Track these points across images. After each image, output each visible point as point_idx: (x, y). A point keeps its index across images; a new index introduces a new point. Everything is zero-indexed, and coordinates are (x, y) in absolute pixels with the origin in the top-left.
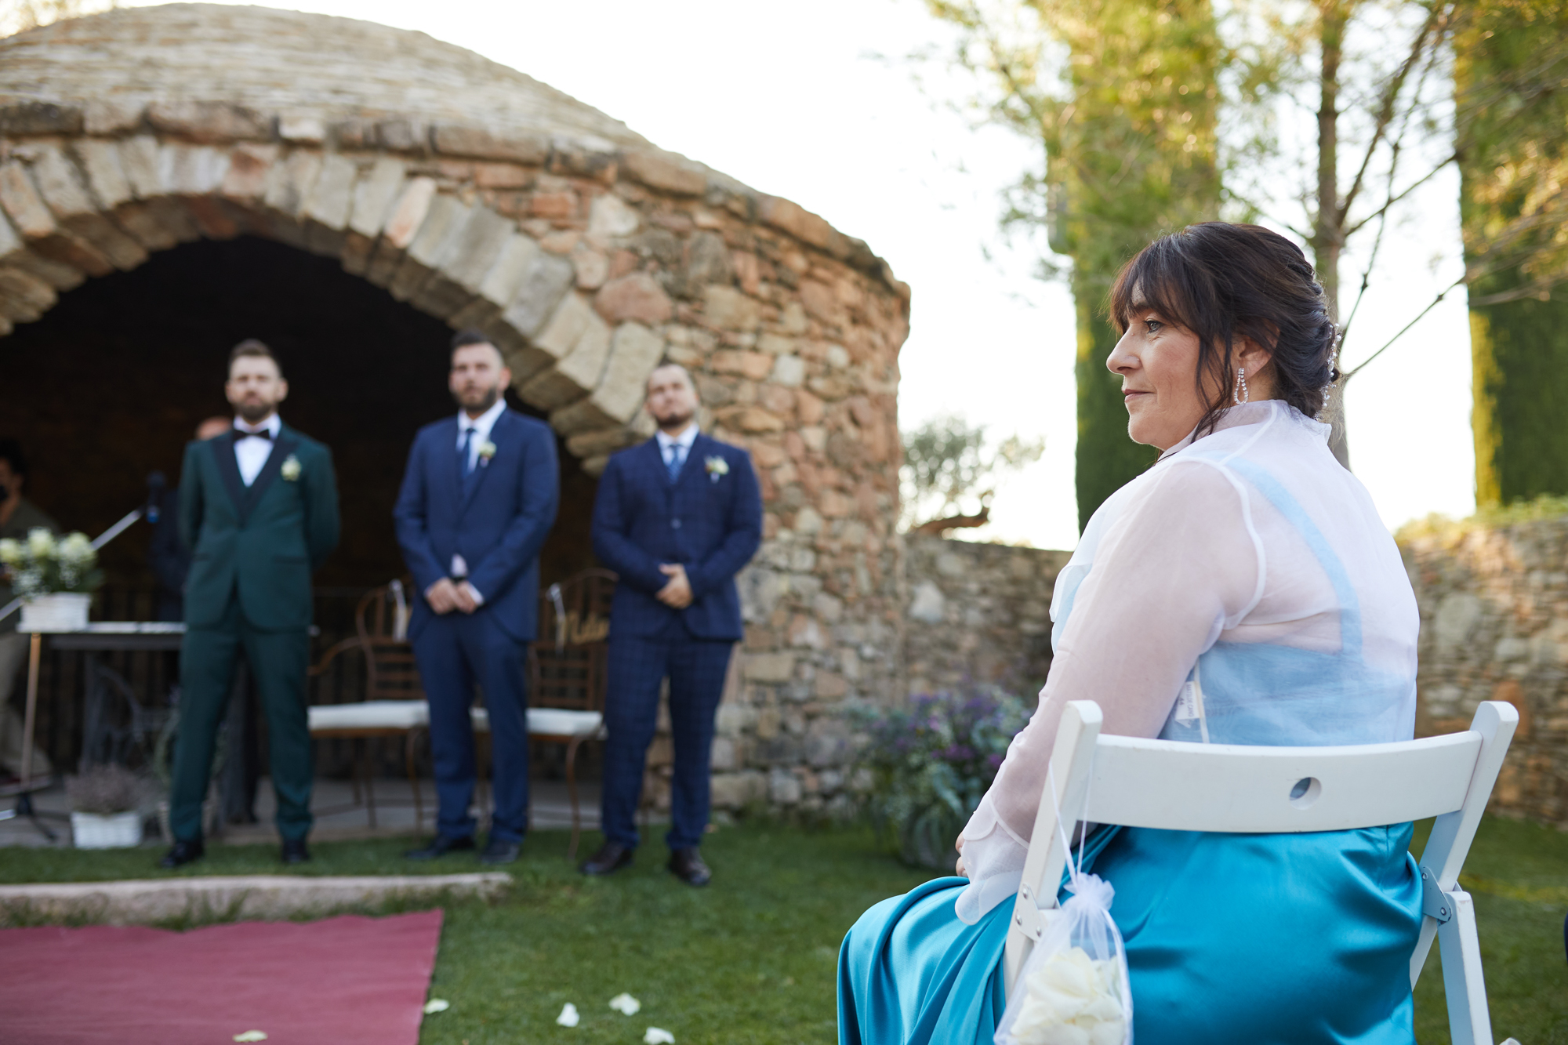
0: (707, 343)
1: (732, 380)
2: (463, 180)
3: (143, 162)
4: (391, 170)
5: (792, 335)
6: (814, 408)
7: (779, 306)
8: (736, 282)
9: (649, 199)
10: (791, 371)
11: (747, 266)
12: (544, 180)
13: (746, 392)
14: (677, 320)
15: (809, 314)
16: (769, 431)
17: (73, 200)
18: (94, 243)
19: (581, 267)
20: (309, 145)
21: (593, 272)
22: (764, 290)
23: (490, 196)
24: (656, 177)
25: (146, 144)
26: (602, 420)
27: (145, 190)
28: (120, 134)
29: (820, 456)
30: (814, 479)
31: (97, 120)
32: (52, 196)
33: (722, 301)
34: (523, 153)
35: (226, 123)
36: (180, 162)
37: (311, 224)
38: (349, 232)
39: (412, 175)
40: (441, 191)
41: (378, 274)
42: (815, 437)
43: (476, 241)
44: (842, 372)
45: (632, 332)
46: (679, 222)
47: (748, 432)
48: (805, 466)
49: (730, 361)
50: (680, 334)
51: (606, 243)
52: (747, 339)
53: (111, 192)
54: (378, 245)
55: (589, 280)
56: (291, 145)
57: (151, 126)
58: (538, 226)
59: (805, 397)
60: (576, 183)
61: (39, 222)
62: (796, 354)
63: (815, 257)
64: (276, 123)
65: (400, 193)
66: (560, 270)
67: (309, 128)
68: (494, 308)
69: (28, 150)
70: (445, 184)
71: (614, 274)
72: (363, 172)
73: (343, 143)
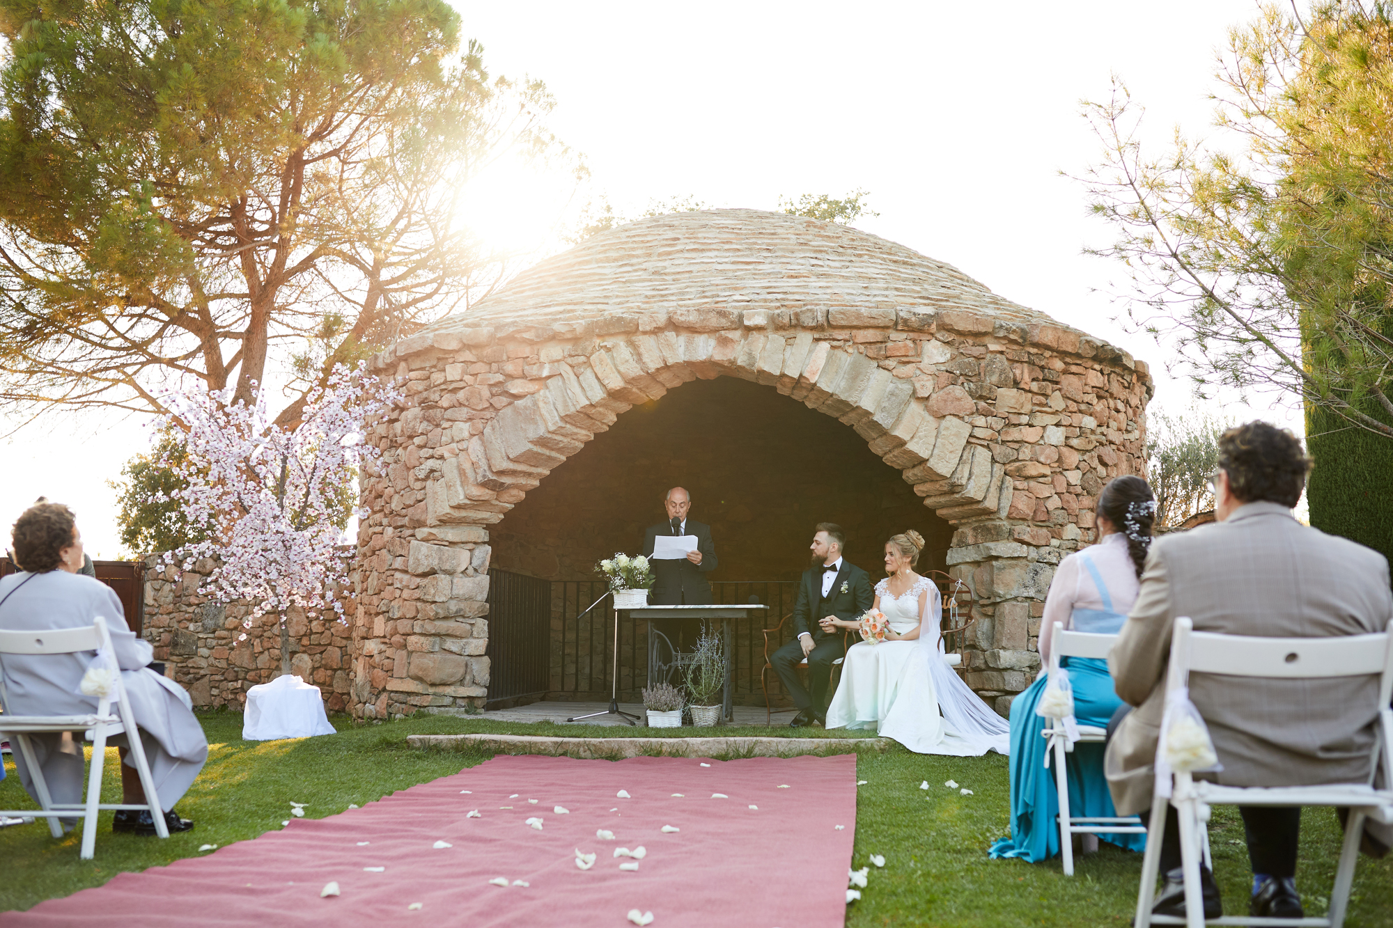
0: (998, 424)
1: (1016, 446)
2: (846, 341)
3: (670, 346)
4: (805, 338)
5: (1056, 413)
6: (1073, 458)
7: (1046, 396)
8: (1016, 384)
9: (958, 339)
10: (1056, 436)
11: (1024, 373)
12: (894, 335)
13: (1026, 453)
14: (978, 412)
15: (1066, 397)
16: (1044, 476)
17: (634, 370)
18: (640, 389)
19: (918, 385)
20: (759, 329)
21: (925, 387)
22: (1035, 386)
23: (862, 348)
24: (961, 326)
25: (671, 335)
26: (935, 477)
27: (670, 362)
28: (657, 331)
29: (1079, 490)
30: (1074, 505)
31: (645, 324)
32: (622, 369)
33: (1008, 397)
34: (881, 322)
35: (714, 321)
36: (689, 343)
37: (761, 372)
38: (783, 375)
39: (817, 340)
40: (833, 347)
41: (798, 396)
42: (1074, 477)
43: (855, 376)
44: (1093, 432)
45: (951, 421)
46: (977, 351)
47: (1027, 478)
48: (1067, 496)
49: (1014, 434)
50: (980, 421)
51: (934, 368)
52: (1025, 419)
53: (653, 364)
54: (799, 382)
55: (923, 393)
56: (749, 329)
57: (673, 325)
58: (891, 363)
59: (1065, 450)
60: (912, 335)
61: (616, 383)
62: (1057, 425)
63: (1068, 360)
64: (741, 317)
65: (811, 352)
66: (907, 388)
67: (760, 320)
68: (868, 413)
69: (609, 343)
70: (835, 343)
71: (938, 388)
72: (789, 341)
73: (778, 326)
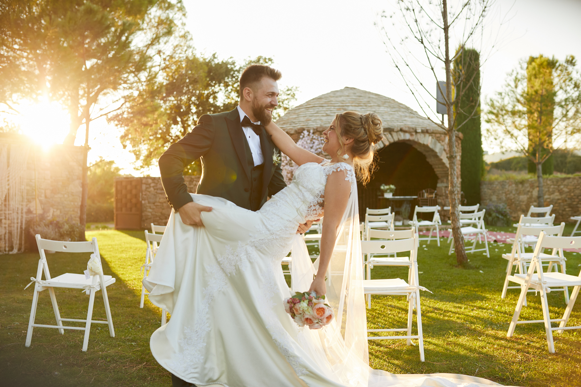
2: (435, 136)
3: (400, 135)
4: (427, 135)
20: (419, 133)
23: (437, 138)
25: (401, 133)
27: (399, 139)
28: (397, 132)
31: (396, 130)
32: (389, 140)
35: (411, 130)
36: (404, 135)
37: (420, 143)
38: (423, 144)
39: (430, 136)
43: (435, 144)
53: (396, 139)
55: (445, 148)
56: (417, 133)
57: (401, 130)
58: (441, 142)
64: (416, 130)
65: (428, 138)
66: (443, 147)
67: (420, 131)
68: (436, 153)
69: (386, 134)
70: (433, 137)
72: (425, 136)
73: (423, 132)
